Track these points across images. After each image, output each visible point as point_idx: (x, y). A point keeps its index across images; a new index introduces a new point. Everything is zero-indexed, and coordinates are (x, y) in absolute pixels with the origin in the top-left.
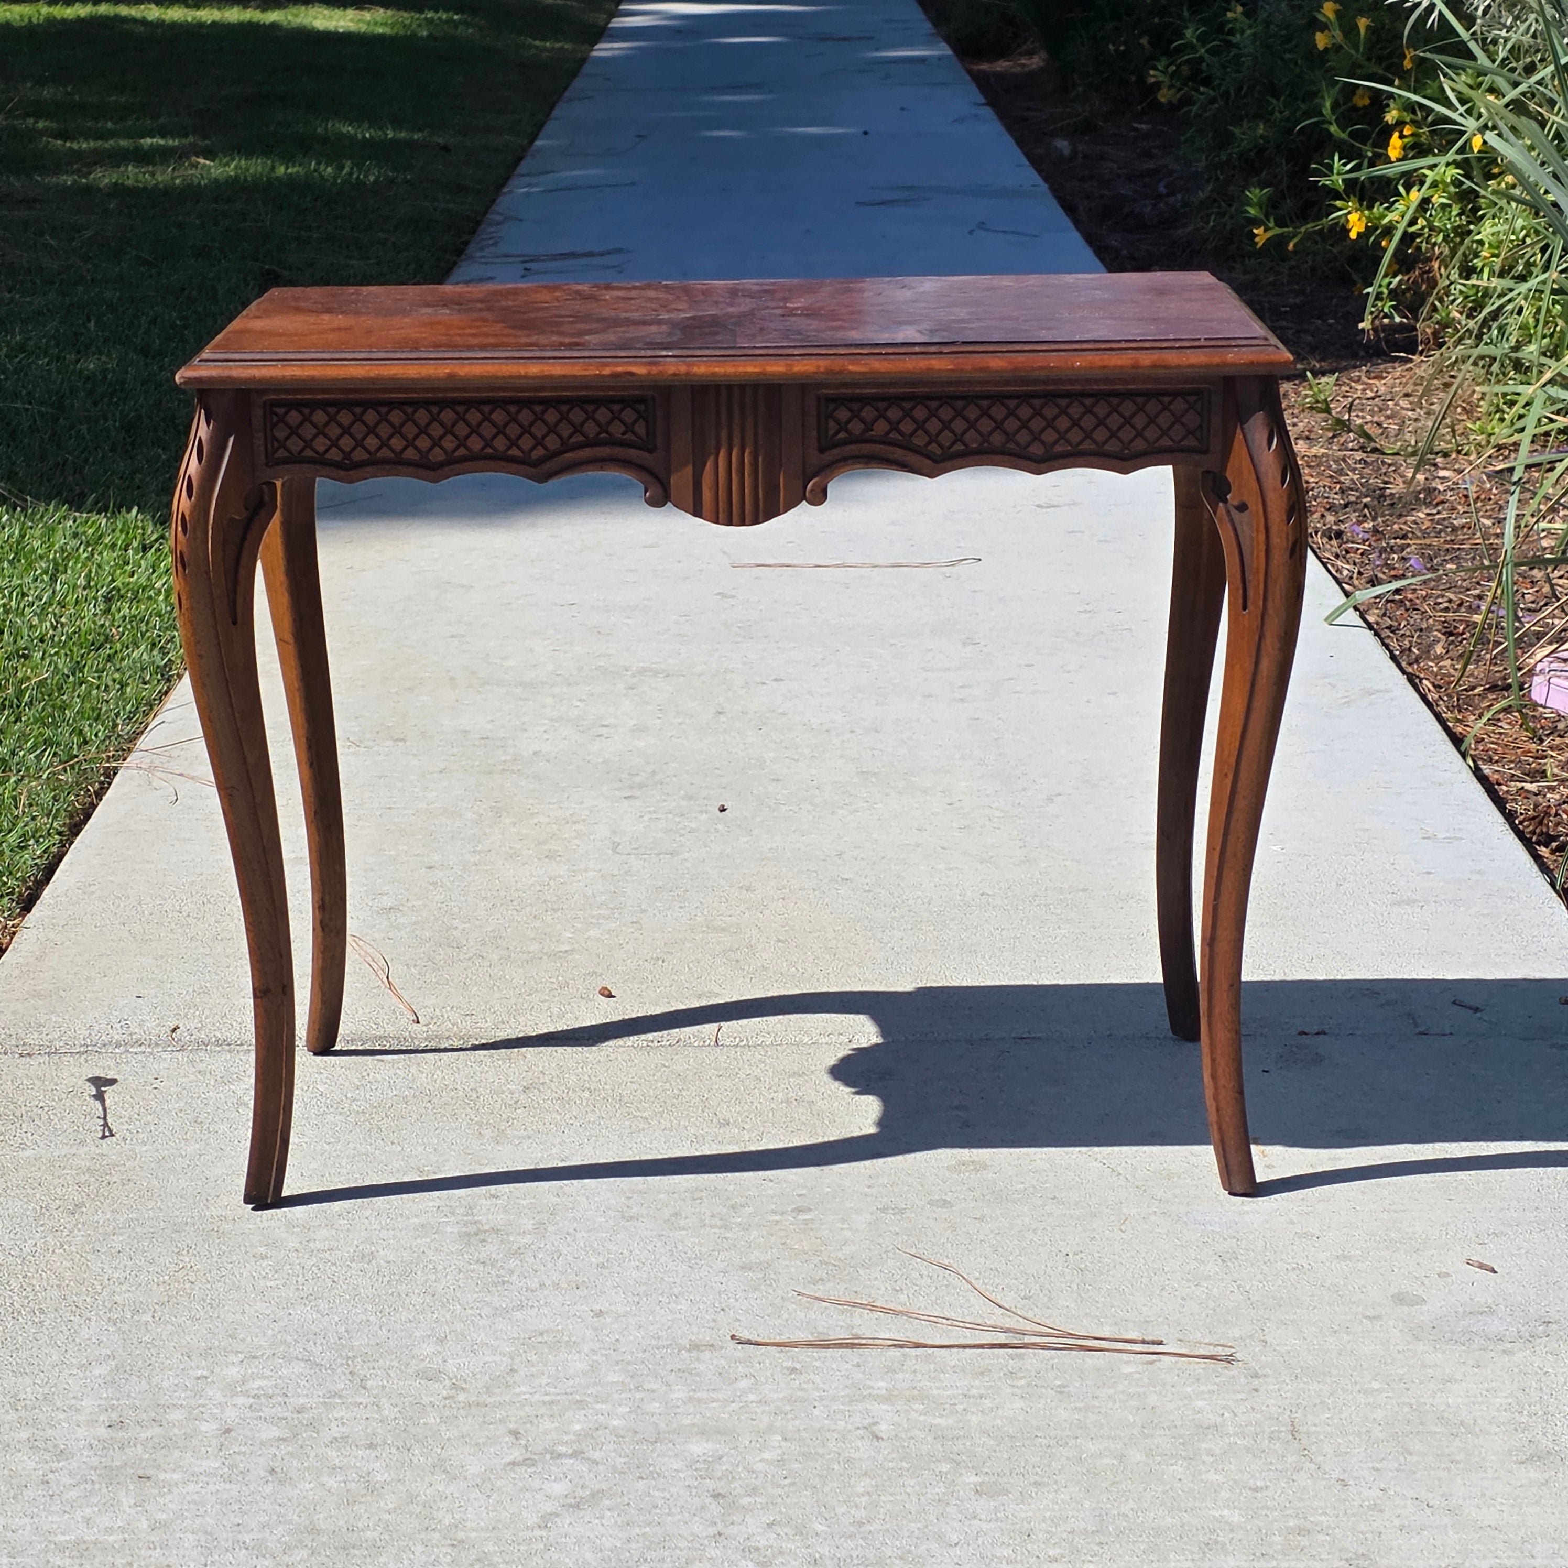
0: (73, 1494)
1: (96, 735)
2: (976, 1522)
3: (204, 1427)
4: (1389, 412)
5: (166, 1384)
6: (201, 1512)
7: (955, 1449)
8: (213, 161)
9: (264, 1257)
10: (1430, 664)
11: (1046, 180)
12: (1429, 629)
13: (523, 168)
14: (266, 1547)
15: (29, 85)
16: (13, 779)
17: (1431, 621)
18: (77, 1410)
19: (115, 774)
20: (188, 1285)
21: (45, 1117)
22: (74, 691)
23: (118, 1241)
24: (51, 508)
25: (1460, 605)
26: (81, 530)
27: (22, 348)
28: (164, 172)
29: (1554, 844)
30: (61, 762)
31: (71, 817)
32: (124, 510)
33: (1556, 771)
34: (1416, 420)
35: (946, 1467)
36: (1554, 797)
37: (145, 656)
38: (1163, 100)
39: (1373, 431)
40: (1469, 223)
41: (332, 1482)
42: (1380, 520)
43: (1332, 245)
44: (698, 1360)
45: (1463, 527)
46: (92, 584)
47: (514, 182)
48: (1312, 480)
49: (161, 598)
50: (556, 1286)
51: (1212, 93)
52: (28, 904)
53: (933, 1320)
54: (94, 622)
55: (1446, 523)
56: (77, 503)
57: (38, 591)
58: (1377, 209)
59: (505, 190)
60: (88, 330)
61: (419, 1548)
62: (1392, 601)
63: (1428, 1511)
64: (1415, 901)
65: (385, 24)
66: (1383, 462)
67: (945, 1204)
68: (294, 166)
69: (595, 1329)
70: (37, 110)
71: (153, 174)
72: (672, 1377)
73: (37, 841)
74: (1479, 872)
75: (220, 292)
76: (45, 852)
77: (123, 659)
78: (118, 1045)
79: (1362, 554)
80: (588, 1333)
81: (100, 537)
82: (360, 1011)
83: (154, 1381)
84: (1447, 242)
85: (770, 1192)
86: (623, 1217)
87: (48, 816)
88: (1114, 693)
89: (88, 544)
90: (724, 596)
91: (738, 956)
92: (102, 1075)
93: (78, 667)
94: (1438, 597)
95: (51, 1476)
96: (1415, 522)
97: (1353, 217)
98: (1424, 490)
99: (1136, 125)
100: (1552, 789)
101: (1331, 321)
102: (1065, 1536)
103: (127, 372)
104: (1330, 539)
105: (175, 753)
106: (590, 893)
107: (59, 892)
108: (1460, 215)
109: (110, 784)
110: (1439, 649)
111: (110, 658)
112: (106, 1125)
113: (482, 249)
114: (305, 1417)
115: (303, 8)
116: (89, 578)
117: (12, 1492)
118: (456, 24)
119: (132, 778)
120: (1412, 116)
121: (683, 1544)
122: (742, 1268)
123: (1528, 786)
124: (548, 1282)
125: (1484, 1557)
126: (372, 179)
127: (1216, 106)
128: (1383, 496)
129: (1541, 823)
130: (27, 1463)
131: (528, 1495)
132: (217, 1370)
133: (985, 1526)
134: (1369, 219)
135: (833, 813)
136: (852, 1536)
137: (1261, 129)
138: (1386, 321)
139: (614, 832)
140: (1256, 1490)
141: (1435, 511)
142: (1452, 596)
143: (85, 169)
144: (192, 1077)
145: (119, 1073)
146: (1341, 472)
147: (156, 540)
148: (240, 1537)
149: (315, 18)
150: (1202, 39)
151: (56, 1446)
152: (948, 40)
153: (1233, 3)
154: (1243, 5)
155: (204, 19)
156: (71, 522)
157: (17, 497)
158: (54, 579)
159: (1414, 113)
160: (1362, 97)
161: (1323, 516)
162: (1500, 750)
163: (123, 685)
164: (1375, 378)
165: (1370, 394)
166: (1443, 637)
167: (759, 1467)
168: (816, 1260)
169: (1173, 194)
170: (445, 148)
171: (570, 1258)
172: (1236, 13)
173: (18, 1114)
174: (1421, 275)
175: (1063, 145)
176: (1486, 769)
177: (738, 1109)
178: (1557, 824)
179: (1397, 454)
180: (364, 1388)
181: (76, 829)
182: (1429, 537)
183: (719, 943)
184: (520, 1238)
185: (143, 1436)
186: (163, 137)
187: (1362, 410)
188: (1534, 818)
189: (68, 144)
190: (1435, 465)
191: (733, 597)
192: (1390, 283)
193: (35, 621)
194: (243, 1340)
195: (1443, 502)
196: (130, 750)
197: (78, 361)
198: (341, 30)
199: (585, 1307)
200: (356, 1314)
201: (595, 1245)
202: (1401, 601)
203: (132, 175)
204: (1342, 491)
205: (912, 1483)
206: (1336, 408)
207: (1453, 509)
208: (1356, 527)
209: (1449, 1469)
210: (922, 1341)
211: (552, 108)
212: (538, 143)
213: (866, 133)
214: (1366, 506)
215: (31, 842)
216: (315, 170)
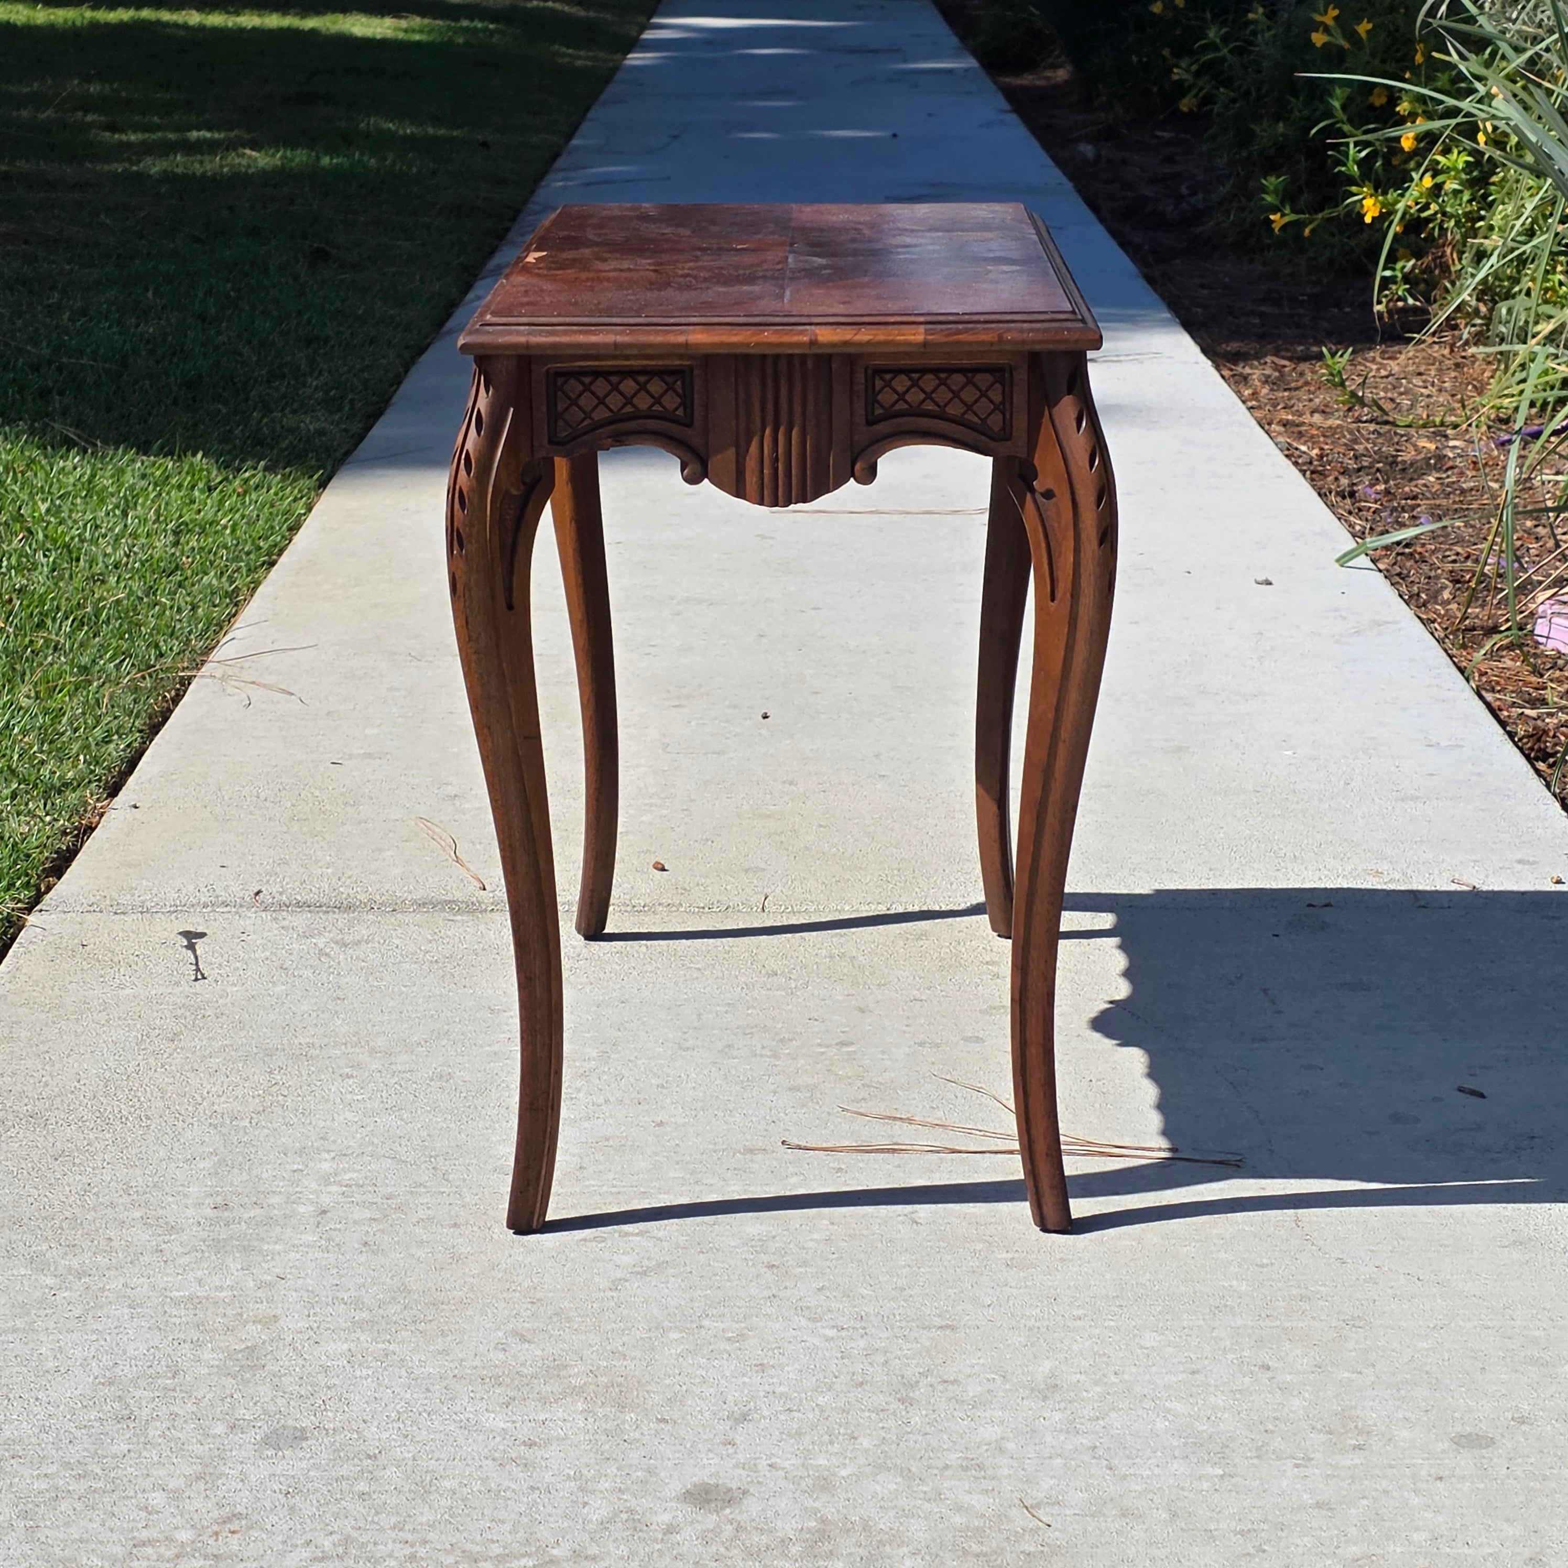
0: (186, 1259)
1: (171, 649)
2: (1007, 1288)
3: (302, 1209)
4: (1402, 390)
5: (265, 1175)
6: (303, 1275)
7: (988, 1233)
8: (259, 151)
9: (349, 1077)
10: (1438, 607)
11: (1071, 180)
12: (1437, 577)
13: (560, 163)
14: (363, 1303)
15: (76, 82)
16: (95, 684)
17: (1439, 571)
18: (185, 1195)
19: (189, 684)
20: (281, 1098)
21: (141, 964)
22: (148, 612)
23: (214, 1062)
24: (120, 451)
25: (1467, 558)
26: (149, 471)
27: (84, 313)
28: (211, 162)
29: (1551, 760)
30: (139, 671)
31: (150, 718)
32: (189, 454)
33: (1556, 699)
34: (1429, 396)
35: (979, 1246)
36: (1551, 722)
37: (215, 582)
38: (1185, 109)
39: (1388, 406)
40: (1480, 209)
41: (421, 1253)
42: (1392, 483)
43: (1349, 238)
44: (752, 1161)
45: (1472, 489)
46: (162, 519)
47: (551, 176)
48: (1326, 447)
49: (228, 531)
50: (621, 1102)
51: (1232, 94)
52: (114, 790)
53: (969, 1132)
54: (166, 552)
55: (1455, 486)
56: (144, 449)
57: (110, 524)
58: (1392, 195)
59: (543, 183)
60: (147, 298)
61: (502, 1304)
62: (1402, 554)
63: (1419, 1284)
64: (1417, 798)
65: (421, 31)
66: (1396, 433)
67: (978, 1040)
68: (338, 157)
69: (657, 1136)
70: (87, 104)
71: (201, 162)
72: (729, 1174)
73: (120, 737)
74: (1479, 774)
75: (271, 267)
76: (128, 746)
77: (193, 585)
78: (205, 906)
79: (1374, 512)
80: (650, 1139)
81: (167, 478)
82: (430, 879)
83: (254, 1173)
84: (1459, 228)
85: (816, 1029)
86: (680, 1048)
87: (130, 716)
88: (1136, 623)
89: (156, 485)
90: (763, 537)
91: (783, 838)
92: (192, 929)
93: (150, 590)
94: (1447, 550)
95: (164, 1246)
96: (1425, 485)
97: (1368, 203)
98: (1435, 456)
99: (1159, 133)
100: (1551, 715)
101: (1347, 310)
102: (1088, 1300)
103: (186, 336)
104: (1344, 498)
105: (247, 665)
106: (642, 785)
107: (143, 780)
108: (1470, 201)
109: (185, 692)
110: (1446, 595)
111: (180, 585)
112: (198, 970)
113: (523, 235)
114: (393, 1202)
115: (341, 16)
116: (158, 514)
117: (129, 1259)
118: (492, 33)
119: (206, 685)
120: (1424, 107)
121: (740, 1303)
122: (791, 1089)
123: (1528, 712)
124: (612, 1099)
125: (1469, 1320)
126: (414, 170)
127: (1238, 105)
128: (1395, 463)
129: (1539, 740)
130: (142, 1236)
131: (600, 1264)
132: (311, 1164)
133: (1015, 1292)
134: (1383, 205)
135: (870, 721)
136: (894, 1299)
137: (1281, 127)
138: (1400, 304)
139: (664, 735)
140: (1262, 1266)
141: (1444, 476)
142: (1459, 550)
143: (134, 158)
144: (276, 932)
145: (207, 928)
146: (1355, 441)
147: (220, 483)
148: (338, 1294)
149: (353, 25)
150: (1225, 39)
151: (166, 1223)
152: (975, 54)
153: (1255, 4)
154: (1263, 6)
155: (244, 25)
156: (139, 464)
157: (87, 441)
158: (125, 514)
159: (1425, 103)
160: (1379, 96)
161: (1336, 479)
162: (1502, 681)
163: (194, 608)
164: (1389, 358)
165: (1383, 373)
166: (1450, 585)
167: (810, 1244)
168: (859, 1084)
169: (1195, 194)
170: (485, 145)
171: (632, 1080)
172: (1257, 14)
173: (116, 960)
174: (1434, 260)
175: (1087, 149)
176: (1489, 697)
177: (785, 962)
178: (1556, 745)
179: (1409, 426)
180: (447, 1180)
181: (155, 729)
182: (1438, 498)
183: (764, 827)
184: (585, 1064)
185: (246, 1216)
186: (210, 129)
187: (1376, 388)
188: (1532, 736)
189: (116, 136)
190: (1446, 436)
191: (772, 538)
192: (1404, 267)
193: (109, 550)
194: (334, 1142)
195: (1452, 468)
196: (203, 662)
197: (137, 326)
198: (378, 37)
199: (646, 1119)
200: (437, 1122)
201: (655, 1070)
202: (1411, 554)
203: (179, 163)
204: (1356, 457)
205: (949, 1258)
206: (1351, 386)
207: (1462, 474)
208: (1368, 489)
209: (1438, 1252)
210: (958, 1148)
211: (587, 109)
212: (575, 142)
213: (895, 135)
214: (1378, 470)
215: (116, 737)
216: (359, 161)
